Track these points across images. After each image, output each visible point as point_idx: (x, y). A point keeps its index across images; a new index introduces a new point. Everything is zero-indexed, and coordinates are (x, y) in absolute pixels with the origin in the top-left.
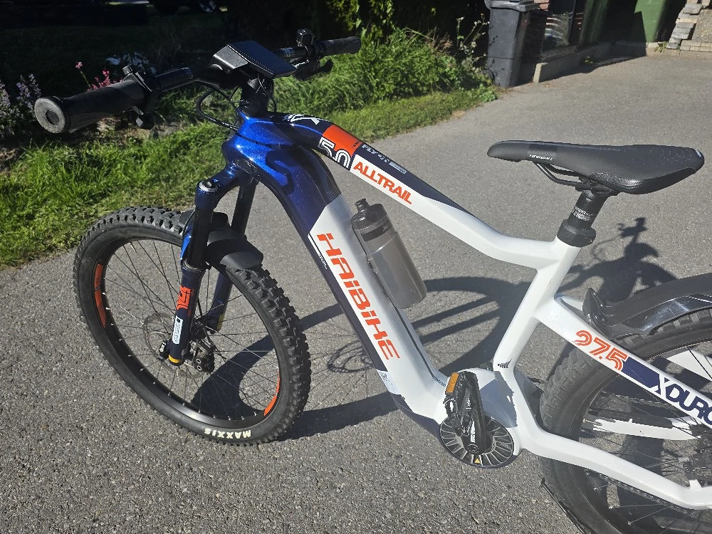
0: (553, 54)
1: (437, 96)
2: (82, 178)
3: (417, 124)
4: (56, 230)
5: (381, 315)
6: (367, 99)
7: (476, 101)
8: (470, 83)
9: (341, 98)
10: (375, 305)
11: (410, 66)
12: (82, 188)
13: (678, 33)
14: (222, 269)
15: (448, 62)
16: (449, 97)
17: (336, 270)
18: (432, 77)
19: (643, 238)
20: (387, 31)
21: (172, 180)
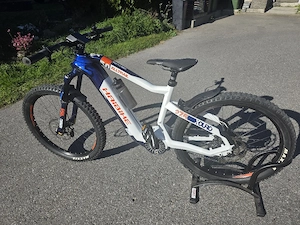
0: (198, 16)
1: (154, 35)
2: (14, 76)
3: (146, 47)
4: (6, 97)
5: (124, 111)
6: (126, 38)
7: (169, 37)
8: (166, 29)
9: (116, 38)
10: (122, 109)
11: (142, 24)
12: (15, 80)
13: (245, 6)
14: (74, 102)
15: (157, 21)
16: (159, 36)
17: (109, 99)
18: (152, 28)
19: (223, 85)
20: (133, 10)
21: (51, 75)
